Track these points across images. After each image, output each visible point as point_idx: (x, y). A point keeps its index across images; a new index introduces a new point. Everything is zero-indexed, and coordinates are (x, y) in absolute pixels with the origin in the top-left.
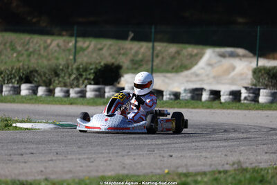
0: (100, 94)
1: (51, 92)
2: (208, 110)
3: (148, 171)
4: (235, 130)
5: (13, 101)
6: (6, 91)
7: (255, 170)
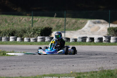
0: (43, 40)
1: (22, 40)
2: (89, 46)
3: (64, 72)
4: (100, 54)
5: (7, 44)
6: (3, 40)
7: (109, 71)
